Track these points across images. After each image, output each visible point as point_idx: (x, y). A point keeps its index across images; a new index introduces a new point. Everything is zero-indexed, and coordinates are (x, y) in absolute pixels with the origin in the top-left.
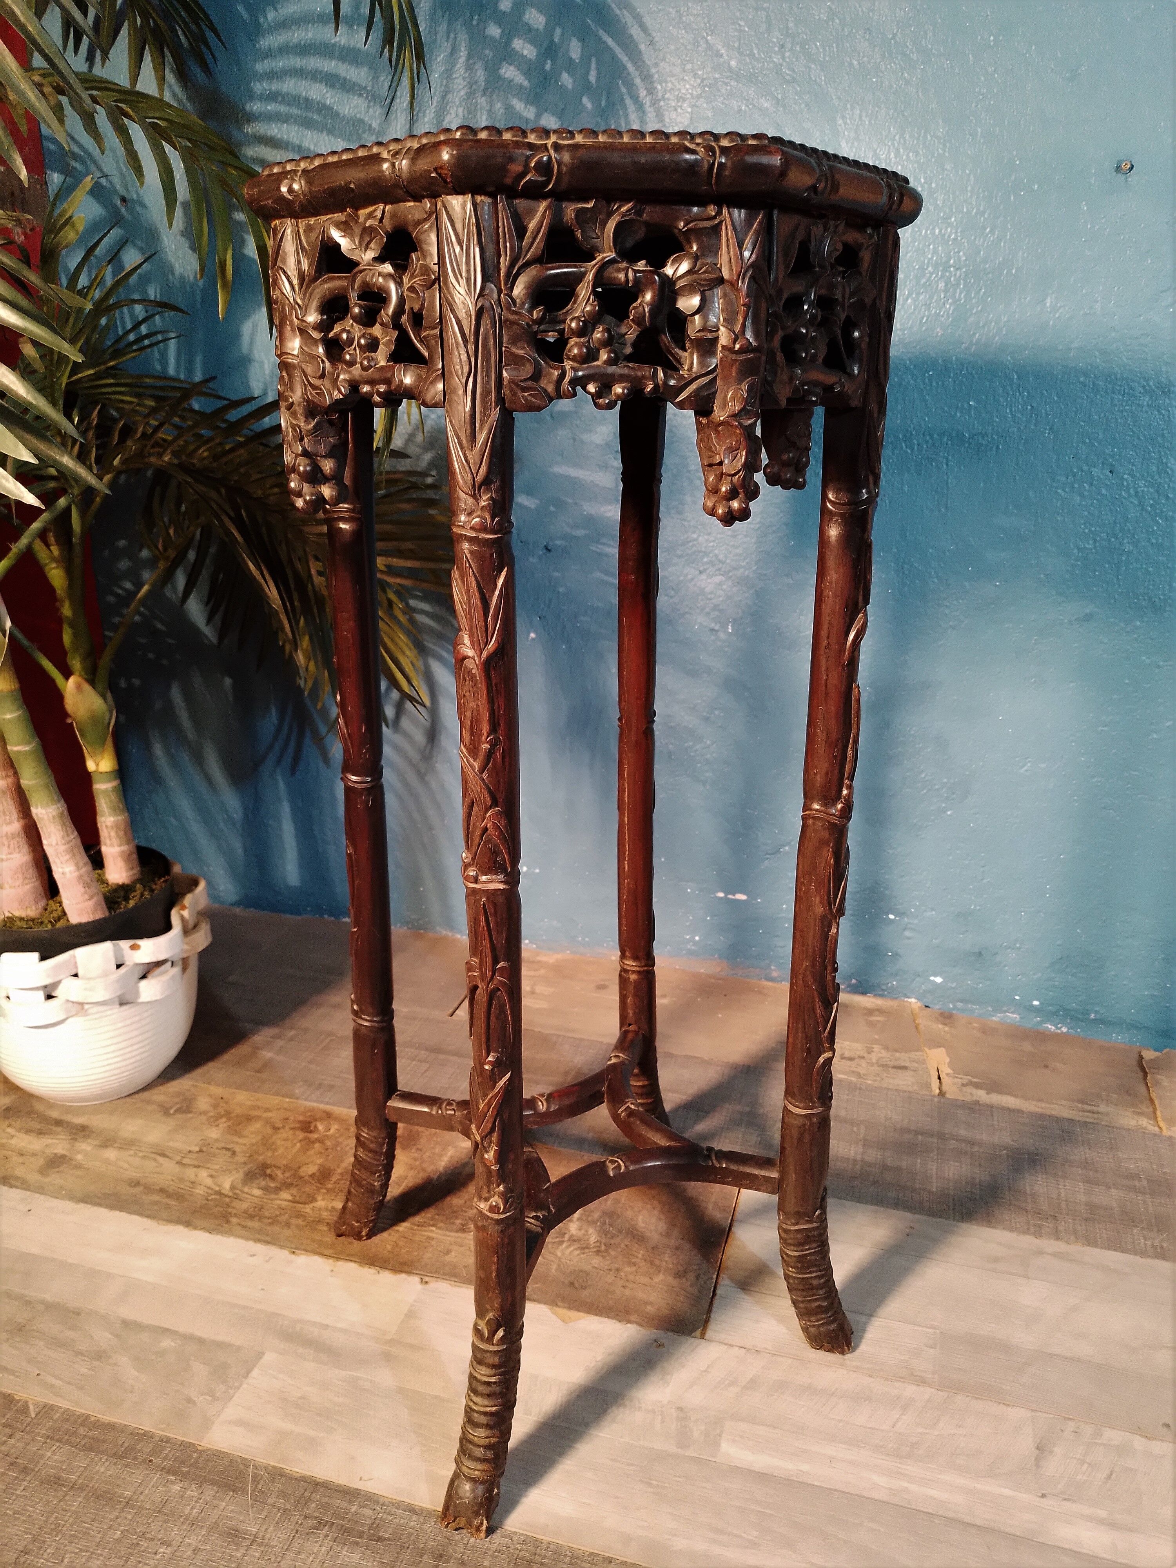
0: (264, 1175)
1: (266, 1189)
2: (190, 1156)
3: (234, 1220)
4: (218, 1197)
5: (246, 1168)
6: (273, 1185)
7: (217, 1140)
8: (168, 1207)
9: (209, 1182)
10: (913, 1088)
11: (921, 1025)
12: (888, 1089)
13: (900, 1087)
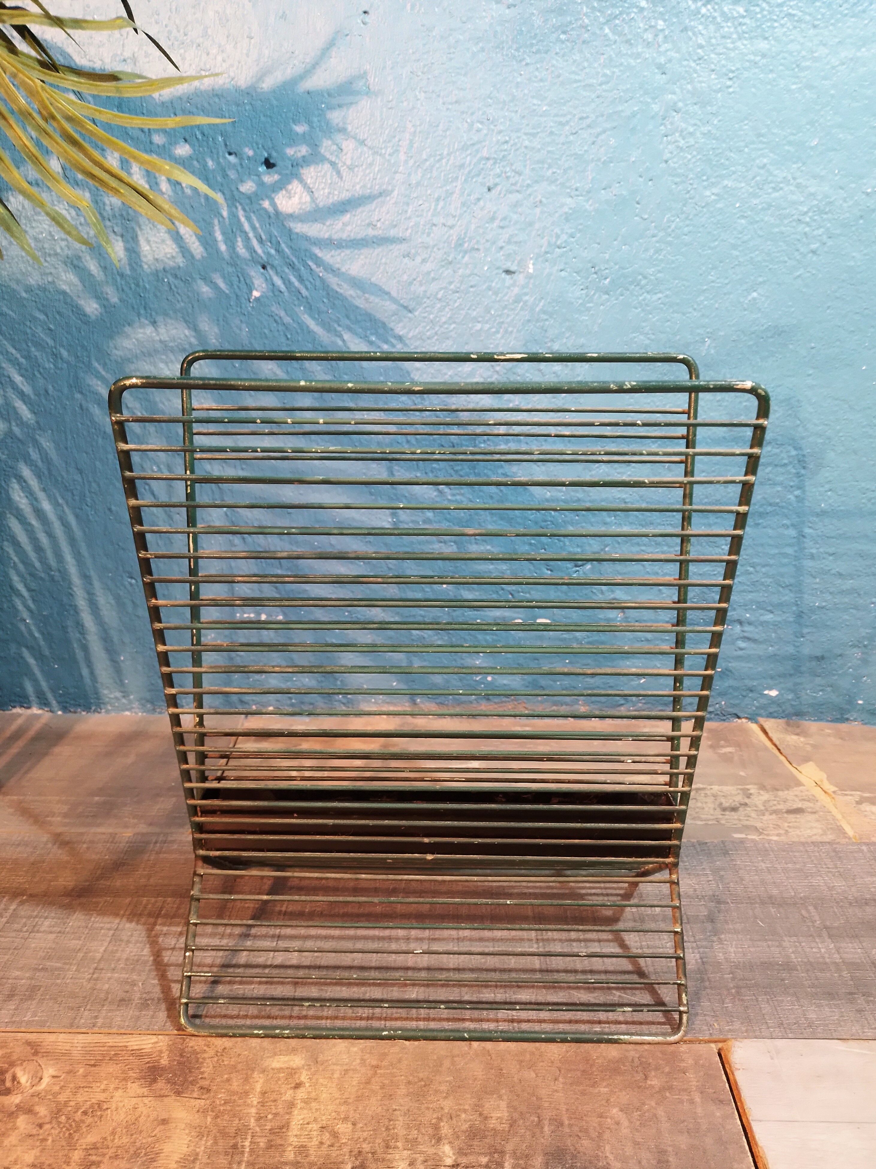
10: (829, 837)
11: (775, 740)
12: (803, 844)
13: (814, 839)
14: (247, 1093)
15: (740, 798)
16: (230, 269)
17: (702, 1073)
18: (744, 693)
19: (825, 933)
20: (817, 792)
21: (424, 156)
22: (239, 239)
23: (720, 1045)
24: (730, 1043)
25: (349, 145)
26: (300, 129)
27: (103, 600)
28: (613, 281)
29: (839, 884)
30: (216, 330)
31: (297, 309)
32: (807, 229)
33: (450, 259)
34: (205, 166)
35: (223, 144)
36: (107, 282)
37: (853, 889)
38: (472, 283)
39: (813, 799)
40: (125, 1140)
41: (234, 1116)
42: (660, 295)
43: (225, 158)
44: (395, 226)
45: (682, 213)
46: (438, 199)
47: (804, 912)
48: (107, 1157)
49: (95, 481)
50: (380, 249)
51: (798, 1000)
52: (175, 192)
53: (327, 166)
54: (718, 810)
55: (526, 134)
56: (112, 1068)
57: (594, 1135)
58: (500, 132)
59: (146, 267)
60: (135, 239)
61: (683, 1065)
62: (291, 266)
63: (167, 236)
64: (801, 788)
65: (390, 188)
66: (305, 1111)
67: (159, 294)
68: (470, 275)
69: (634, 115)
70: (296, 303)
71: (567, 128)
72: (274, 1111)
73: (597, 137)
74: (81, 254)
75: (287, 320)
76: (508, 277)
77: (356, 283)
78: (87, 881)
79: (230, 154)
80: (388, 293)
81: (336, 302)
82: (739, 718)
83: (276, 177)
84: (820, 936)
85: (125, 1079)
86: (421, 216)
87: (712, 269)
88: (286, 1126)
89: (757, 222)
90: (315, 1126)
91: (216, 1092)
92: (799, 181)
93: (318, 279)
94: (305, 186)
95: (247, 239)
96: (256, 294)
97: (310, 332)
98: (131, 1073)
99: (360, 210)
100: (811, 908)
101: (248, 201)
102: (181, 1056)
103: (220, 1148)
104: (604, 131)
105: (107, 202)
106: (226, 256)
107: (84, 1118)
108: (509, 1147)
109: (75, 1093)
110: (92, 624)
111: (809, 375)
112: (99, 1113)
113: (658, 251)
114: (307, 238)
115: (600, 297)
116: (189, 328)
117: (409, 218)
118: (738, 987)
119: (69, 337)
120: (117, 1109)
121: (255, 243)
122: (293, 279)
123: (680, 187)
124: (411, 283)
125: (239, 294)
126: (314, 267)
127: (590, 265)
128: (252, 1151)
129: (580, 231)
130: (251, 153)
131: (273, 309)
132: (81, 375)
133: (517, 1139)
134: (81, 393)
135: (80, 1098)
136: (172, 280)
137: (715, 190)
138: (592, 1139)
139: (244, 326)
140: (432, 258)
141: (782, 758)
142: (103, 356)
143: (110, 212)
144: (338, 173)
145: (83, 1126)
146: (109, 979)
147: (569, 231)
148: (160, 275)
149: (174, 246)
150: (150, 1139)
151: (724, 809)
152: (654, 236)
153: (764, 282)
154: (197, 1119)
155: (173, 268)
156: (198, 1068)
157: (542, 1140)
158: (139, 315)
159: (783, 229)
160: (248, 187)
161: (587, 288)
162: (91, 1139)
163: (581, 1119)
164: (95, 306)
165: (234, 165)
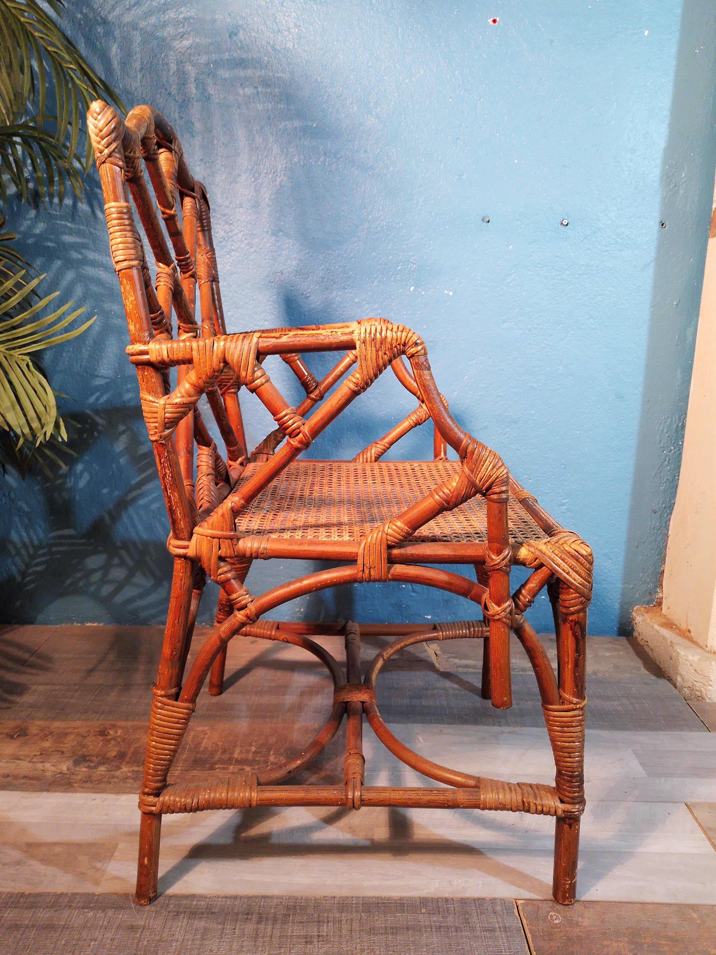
0: (86, 761)
1: (89, 767)
2: (36, 757)
3: (76, 785)
4: (61, 775)
5: (73, 758)
6: (93, 765)
7: (50, 747)
8: (32, 785)
9: (53, 769)
47: (404, 691)
84: (406, 698)
90: (210, 743)
100: (407, 690)
108: (274, 747)
109: (129, 736)
133: (277, 746)
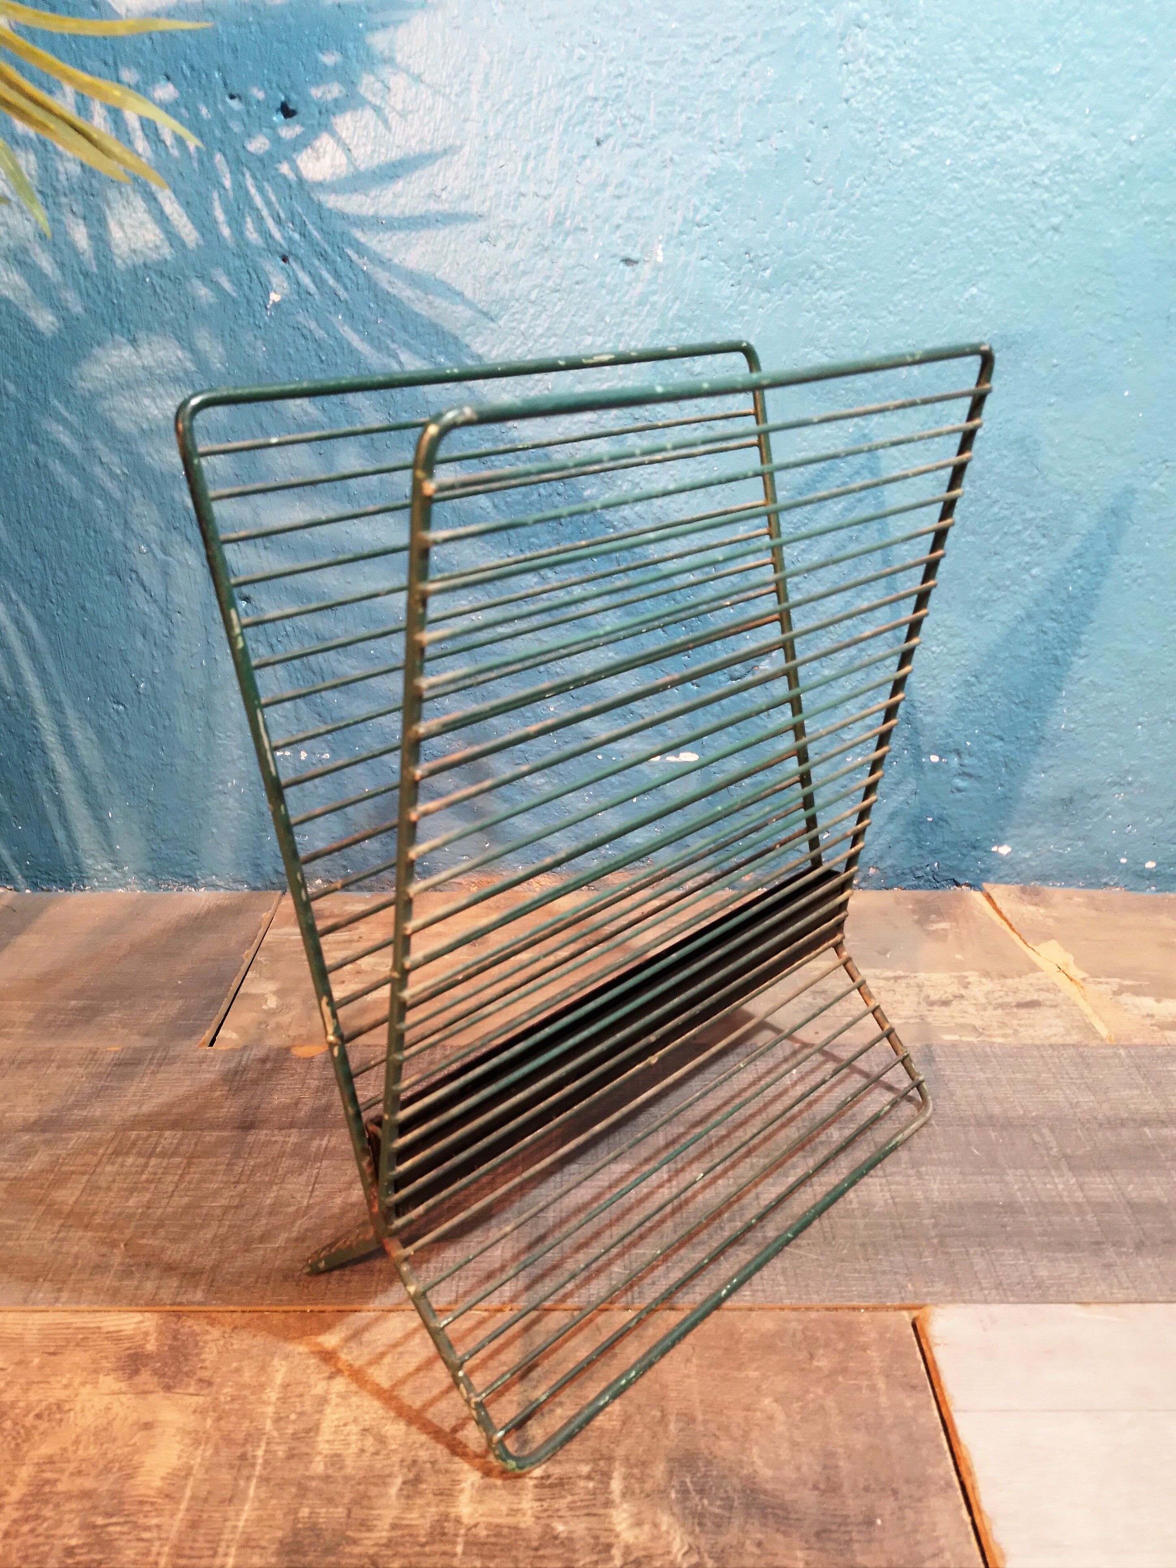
10: (1075, 1037)
11: (1004, 912)
12: (1038, 1047)
13: (1053, 1040)
14: (262, 1387)
15: (955, 989)
16: (237, 263)
17: (888, 1351)
18: (964, 851)
19: (1063, 1164)
20: (1060, 980)
21: (506, 97)
22: (249, 220)
23: (915, 1313)
24: (927, 1310)
25: (398, 82)
26: (329, 59)
27: (79, 734)
28: (775, 273)
29: (1086, 1100)
30: (220, 349)
31: (333, 318)
32: (1046, 196)
33: (546, 243)
34: (197, 114)
35: (221, 83)
36: (66, 284)
37: (1106, 1106)
38: (578, 278)
39: (1056, 990)
40: (93, 1451)
41: (244, 1416)
42: (842, 293)
43: (224, 102)
44: (468, 197)
45: (870, 175)
46: (526, 158)
47: (1036, 1137)
48: (67, 1473)
49: (61, 569)
50: (447, 231)
51: (1024, 1252)
52: (156, 152)
53: (368, 113)
54: (924, 1004)
55: (648, 63)
56: (79, 1357)
57: (737, 1433)
58: (612, 61)
59: (119, 262)
60: (102, 222)
61: (863, 1339)
62: (323, 256)
63: (146, 217)
64: (1039, 974)
65: (458, 143)
66: (342, 1409)
67: (139, 300)
68: (574, 267)
69: (800, 33)
70: (332, 309)
71: (706, 53)
72: (299, 1409)
73: (748, 66)
74: (28, 245)
75: (320, 334)
76: (628, 269)
77: (414, 279)
78: (53, 1111)
79: (232, 97)
80: (460, 294)
81: (388, 308)
82: (958, 884)
83: (298, 129)
84: (1057, 1168)
85: (96, 1371)
86: (504, 181)
87: (914, 254)
88: (315, 1428)
89: (977, 186)
90: (353, 1428)
91: (222, 1386)
92: (1034, 125)
93: (361, 275)
94: (339, 141)
95: (259, 219)
96: (274, 297)
97: (352, 351)
98: (105, 1364)
99: (417, 174)
100: (1046, 1131)
101: (259, 165)
102: (175, 1338)
103: (223, 1459)
104: (758, 58)
105: (61, 169)
106: (231, 243)
107: (37, 1422)
108: (620, 1452)
109: (26, 1391)
110: (65, 768)
111: (1050, 405)
112: (58, 1416)
113: (837, 229)
114: (344, 217)
115: (758, 296)
116: (183, 348)
117: (487, 185)
118: (942, 1237)
119: (18, 364)
120: (83, 1410)
121: (270, 223)
122: (326, 275)
123: (868, 137)
124: (492, 279)
125: (252, 297)
126: (354, 257)
127: (742, 250)
128: (266, 1463)
129: (728, 201)
130: (260, 95)
131: (300, 318)
132: (35, 416)
133: (629, 1441)
134: (37, 443)
135: (33, 1397)
136: (156, 279)
137: (916, 141)
138: (735, 1440)
139: (259, 343)
140: (520, 243)
141: (1014, 936)
142: (65, 389)
143: (65, 183)
144: (386, 122)
145: (35, 1433)
146: (80, 1239)
147: (713, 202)
148: (140, 273)
149: (158, 231)
150: (126, 1449)
151: (932, 1004)
152: (831, 208)
153: (987, 273)
154: (191, 1422)
155: (158, 263)
156: (197, 1355)
157: (666, 1442)
158: (112, 331)
159: (1012, 196)
160: (258, 144)
161: (739, 283)
162: (46, 1450)
163: (720, 1413)
164: (50, 318)
165: (238, 113)
